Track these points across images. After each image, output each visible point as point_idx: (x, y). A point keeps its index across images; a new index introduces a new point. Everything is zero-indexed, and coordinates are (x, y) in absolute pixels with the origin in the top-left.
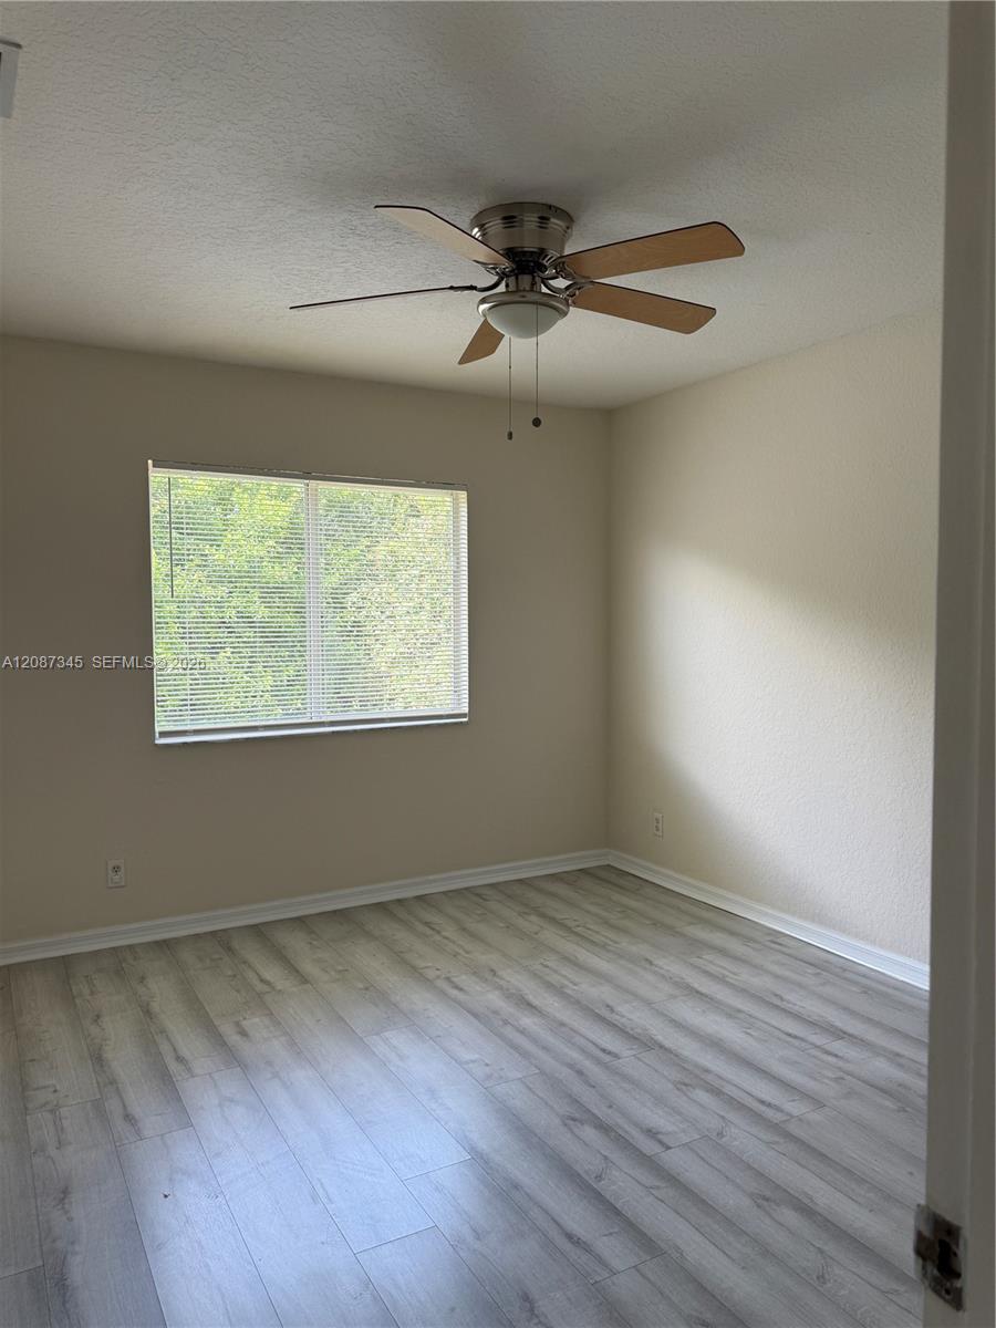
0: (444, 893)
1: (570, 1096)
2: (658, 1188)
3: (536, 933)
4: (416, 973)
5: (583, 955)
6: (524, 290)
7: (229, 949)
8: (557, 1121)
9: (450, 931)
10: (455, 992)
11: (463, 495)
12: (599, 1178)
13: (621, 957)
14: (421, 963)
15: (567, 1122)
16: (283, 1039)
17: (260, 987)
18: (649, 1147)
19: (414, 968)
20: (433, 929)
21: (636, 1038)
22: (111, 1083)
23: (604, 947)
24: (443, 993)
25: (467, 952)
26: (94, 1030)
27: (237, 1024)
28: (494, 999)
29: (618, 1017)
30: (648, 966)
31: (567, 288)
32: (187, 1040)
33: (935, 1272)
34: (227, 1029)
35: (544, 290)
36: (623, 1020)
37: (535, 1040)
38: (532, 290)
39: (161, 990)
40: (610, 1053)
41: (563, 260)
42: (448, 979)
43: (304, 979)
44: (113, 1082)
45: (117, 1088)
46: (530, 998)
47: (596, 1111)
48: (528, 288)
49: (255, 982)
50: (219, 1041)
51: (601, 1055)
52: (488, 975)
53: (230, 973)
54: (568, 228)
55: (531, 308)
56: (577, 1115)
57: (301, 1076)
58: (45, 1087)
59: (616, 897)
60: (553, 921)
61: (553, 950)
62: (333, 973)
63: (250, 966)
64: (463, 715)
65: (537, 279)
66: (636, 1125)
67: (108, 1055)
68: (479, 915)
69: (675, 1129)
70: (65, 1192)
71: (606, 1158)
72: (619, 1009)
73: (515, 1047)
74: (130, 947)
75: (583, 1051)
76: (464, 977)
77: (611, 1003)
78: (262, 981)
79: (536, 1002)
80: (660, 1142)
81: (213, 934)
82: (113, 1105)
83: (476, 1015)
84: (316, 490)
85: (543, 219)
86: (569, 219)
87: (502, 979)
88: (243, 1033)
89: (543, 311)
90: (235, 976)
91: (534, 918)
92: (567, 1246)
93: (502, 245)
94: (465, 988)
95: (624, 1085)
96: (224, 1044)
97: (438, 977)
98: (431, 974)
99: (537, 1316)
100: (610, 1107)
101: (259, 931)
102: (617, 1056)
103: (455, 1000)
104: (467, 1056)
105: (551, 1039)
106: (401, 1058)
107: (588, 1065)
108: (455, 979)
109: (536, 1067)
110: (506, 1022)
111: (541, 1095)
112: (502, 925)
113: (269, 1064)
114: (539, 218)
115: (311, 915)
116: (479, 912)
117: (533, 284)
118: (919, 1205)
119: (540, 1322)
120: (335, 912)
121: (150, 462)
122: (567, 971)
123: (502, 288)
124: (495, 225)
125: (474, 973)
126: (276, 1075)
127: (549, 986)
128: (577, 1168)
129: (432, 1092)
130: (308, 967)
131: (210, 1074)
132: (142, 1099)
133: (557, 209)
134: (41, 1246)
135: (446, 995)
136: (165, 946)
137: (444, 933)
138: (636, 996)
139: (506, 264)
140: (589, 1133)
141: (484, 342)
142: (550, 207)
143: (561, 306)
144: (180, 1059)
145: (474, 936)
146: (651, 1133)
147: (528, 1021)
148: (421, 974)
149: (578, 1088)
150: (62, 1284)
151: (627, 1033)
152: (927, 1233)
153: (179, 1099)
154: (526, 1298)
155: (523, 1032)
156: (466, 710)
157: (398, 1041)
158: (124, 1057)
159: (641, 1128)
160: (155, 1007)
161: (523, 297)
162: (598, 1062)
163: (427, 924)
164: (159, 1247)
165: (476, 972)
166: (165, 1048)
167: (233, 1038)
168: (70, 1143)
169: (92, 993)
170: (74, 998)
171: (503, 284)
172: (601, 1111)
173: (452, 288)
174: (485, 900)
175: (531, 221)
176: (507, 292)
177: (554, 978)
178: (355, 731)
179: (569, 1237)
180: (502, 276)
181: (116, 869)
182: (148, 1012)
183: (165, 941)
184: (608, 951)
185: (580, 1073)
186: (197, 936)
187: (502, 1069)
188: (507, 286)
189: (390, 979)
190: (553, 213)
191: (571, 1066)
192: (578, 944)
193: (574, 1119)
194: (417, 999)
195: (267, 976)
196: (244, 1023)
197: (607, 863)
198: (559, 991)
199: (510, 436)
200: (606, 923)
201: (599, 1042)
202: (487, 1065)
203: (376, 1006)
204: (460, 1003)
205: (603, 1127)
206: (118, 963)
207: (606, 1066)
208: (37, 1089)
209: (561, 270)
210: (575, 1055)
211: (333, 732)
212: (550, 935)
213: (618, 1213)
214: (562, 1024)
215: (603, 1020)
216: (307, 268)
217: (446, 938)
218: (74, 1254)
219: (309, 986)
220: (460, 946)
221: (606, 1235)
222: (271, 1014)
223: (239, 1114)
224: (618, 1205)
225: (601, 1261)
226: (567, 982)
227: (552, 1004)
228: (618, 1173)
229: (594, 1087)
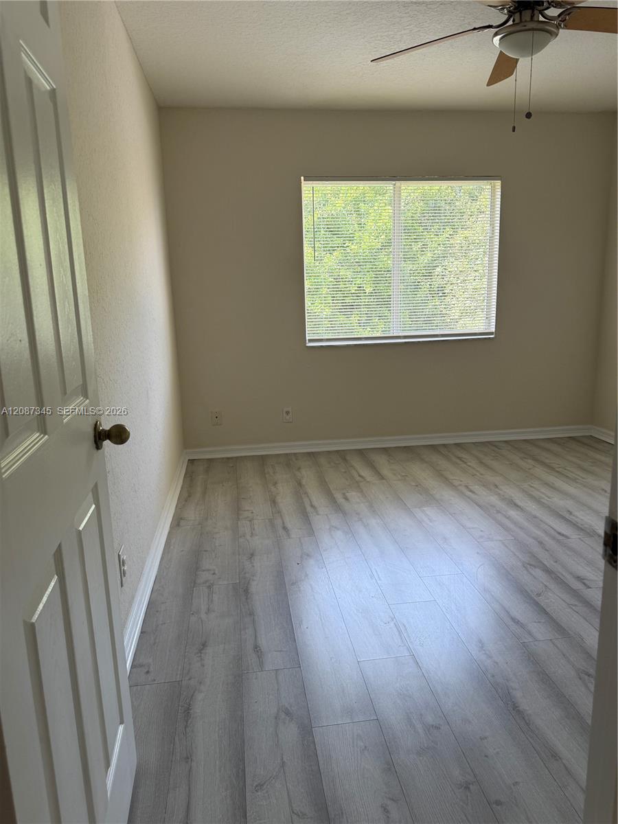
0: (474, 443)
1: (531, 553)
2: (576, 605)
3: (530, 469)
4: (447, 482)
5: (559, 483)
6: (526, 21)
7: (345, 460)
8: (519, 564)
9: (473, 463)
10: (469, 493)
11: (498, 183)
12: (539, 595)
13: (585, 486)
14: (451, 477)
15: (526, 565)
16: (367, 504)
17: (358, 478)
18: (577, 585)
19: (447, 479)
20: (463, 461)
21: (583, 530)
23: (575, 480)
24: (462, 494)
25: (481, 474)
26: (273, 489)
27: (344, 494)
28: (494, 499)
29: (574, 518)
30: (602, 492)
31: (559, 16)
33: (611, 552)
34: (338, 497)
35: (541, 19)
36: (577, 519)
37: (515, 523)
38: (532, 20)
39: (308, 476)
40: (563, 535)
42: (467, 487)
43: (382, 477)
44: (279, 512)
45: (281, 515)
46: (517, 501)
47: (546, 563)
48: (528, 19)
49: (356, 475)
50: (333, 500)
51: (557, 535)
52: (492, 487)
53: (343, 470)
55: (528, 35)
56: (533, 563)
57: (373, 522)
58: (248, 511)
59: (592, 454)
60: (543, 463)
61: (539, 479)
62: (399, 476)
63: (354, 469)
64: (492, 333)
65: (536, 12)
66: (571, 573)
67: (279, 499)
69: (596, 579)
70: (252, 555)
71: (546, 586)
72: (577, 514)
73: (502, 525)
74: (295, 454)
75: (545, 532)
76: (477, 487)
77: (571, 510)
78: (360, 476)
79: (520, 504)
80: (584, 584)
81: (337, 452)
82: (278, 522)
83: (480, 506)
84: (400, 188)
87: (501, 490)
88: (346, 499)
89: (538, 35)
90: (346, 472)
91: (530, 461)
92: (510, 623)
94: (476, 492)
95: (568, 552)
96: (335, 502)
97: (460, 485)
98: (456, 483)
100: (556, 562)
101: (361, 453)
102: (567, 537)
103: (470, 498)
104: (470, 525)
105: (526, 524)
106: (431, 520)
107: (547, 539)
108: (470, 487)
109: (513, 536)
110: (498, 512)
111: (513, 550)
112: (507, 463)
113: (358, 514)
116: (493, 455)
117: (532, 17)
120: (405, 447)
121: (302, 178)
122: (546, 491)
123: (510, 23)
125: (484, 486)
126: (360, 520)
127: (532, 497)
128: (527, 588)
129: (446, 539)
130: (385, 472)
131: (327, 515)
132: (292, 521)
134: (239, 575)
135: (465, 494)
136: (311, 455)
137: (469, 464)
138: (590, 508)
140: (538, 573)
141: (504, 67)
143: (552, 29)
144: (312, 506)
145: (488, 467)
146: (579, 579)
147: (513, 513)
148: (450, 482)
149: (537, 550)
150: (246, 591)
151: (578, 526)
152: (608, 532)
153: (310, 524)
154: (479, 641)
155: (508, 518)
156: (493, 330)
157: (430, 514)
158: (286, 501)
159: (574, 576)
160: (304, 482)
161: (525, 26)
162: (554, 538)
163: (460, 458)
164: (293, 584)
165: (485, 485)
166: (306, 500)
167: (341, 500)
168: (256, 535)
169: (274, 473)
170: (265, 474)
171: (512, 19)
172: (549, 563)
173: (475, 29)
174: (499, 449)
176: (513, 24)
177: (536, 493)
179: (513, 619)
180: (511, 14)
181: (288, 413)
182: (300, 484)
183: (312, 453)
184: (577, 482)
185: (541, 543)
186: (329, 452)
187: (491, 534)
188: (514, 21)
189: (431, 482)
191: (536, 539)
192: (557, 477)
193: (531, 565)
194: (446, 494)
195: (363, 474)
196: (347, 494)
197: (589, 434)
198: (538, 501)
199: (514, 128)
200: (581, 468)
201: (557, 528)
202: (482, 531)
203: (421, 494)
205: (548, 571)
206: (289, 461)
207: (558, 541)
208: (245, 511)
209: (552, 1)
212: (539, 471)
213: (546, 613)
214: (535, 517)
215: (563, 518)
216: (385, 34)
217: (470, 466)
218: (253, 580)
219: (384, 481)
220: (477, 471)
221: (535, 622)
222: (362, 492)
223: (339, 534)
224: (548, 610)
225: (530, 633)
226: (544, 496)
227: (532, 507)
228: (551, 595)
229: (547, 550)
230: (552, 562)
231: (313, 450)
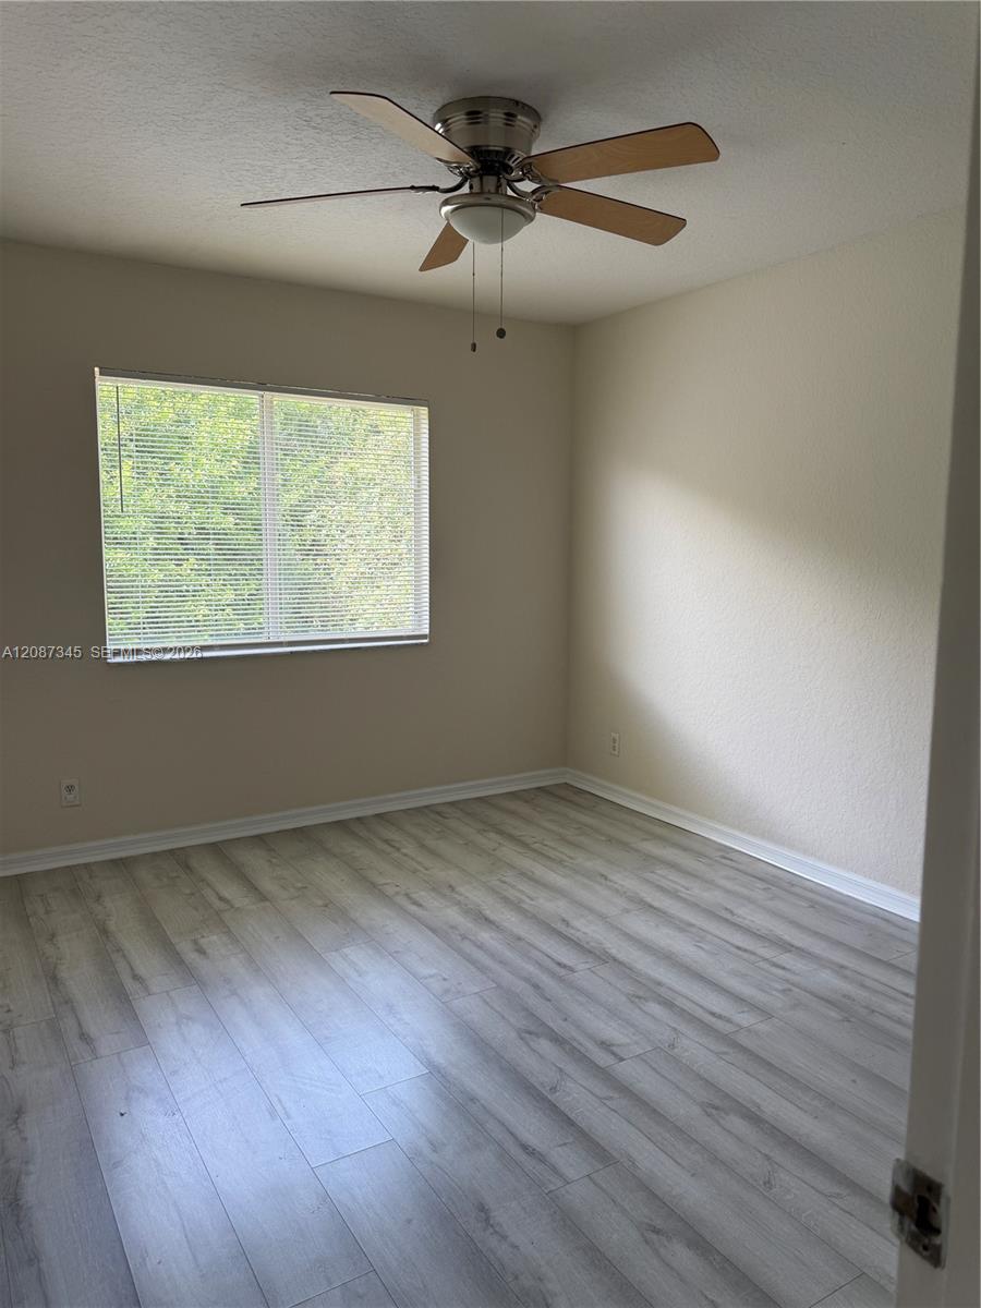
0: (404, 811)
1: (527, 1010)
2: (611, 1098)
3: (494, 850)
4: (374, 889)
5: (539, 870)
6: (489, 192)
7: (188, 868)
8: (513, 1034)
9: (410, 849)
10: (413, 908)
11: (424, 411)
12: (553, 1089)
13: (577, 872)
14: (380, 880)
15: (523, 1035)
16: (241, 956)
17: (218, 904)
18: (603, 1059)
19: (374, 885)
20: (394, 847)
21: (590, 952)
22: (66, 1002)
23: (561, 862)
24: (403, 909)
25: (427, 869)
26: (49, 949)
27: (195, 942)
28: (453, 915)
29: (572, 931)
30: (603, 881)
31: (534, 192)
32: (144, 959)
33: (913, 1228)
34: (185, 947)
35: (510, 192)
36: (578, 934)
37: (492, 956)
38: (497, 192)
39: (119, 911)
40: (565, 966)
41: (530, 161)
42: (407, 895)
43: (262, 897)
44: (68, 1001)
45: (72, 1007)
46: (488, 913)
47: (551, 1024)
48: (493, 190)
49: (214, 900)
50: (177, 960)
51: (558, 969)
52: (446, 891)
53: (188, 891)
54: (535, 127)
55: (494, 213)
56: (532, 1028)
57: (260, 994)
59: (573, 814)
60: (511, 838)
61: (512, 867)
62: (292, 890)
63: (208, 885)
64: (424, 637)
65: (503, 181)
66: (591, 1037)
67: (63, 973)
68: (438, 832)
69: (628, 1041)
70: (19, 1112)
71: (561, 1070)
72: (575, 923)
73: (473, 962)
74: (86, 866)
75: (539, 964)
76: (423, 893)
77: (567, 918)
78: (221, 899)
79: (492, 917)
80: (614, 1054)
81: (171, 852)
82: (68, 1024)
83: (434, 931)
84: (272, 402)
85: (510, 116)
86: (536, 116)
87: (461, 895)
88: (201, 951)
89: (509, 215)
90: (193, 894)
91: (492, 835)
92: (522, 1157)
93: (466, 142)
94: (424, 904)
95: (580, 998)
96: (181, 962)
97: (397, 893)
98: (390, 890)
99: (492, 1226)
100: (566, 1020)
101: (216, 849)
102: (572, 970)
103: (414, 916)
104: (425, 971)
105: (509, 954)
106: (359, 973)
107: (544, 978)
108: (414, 896)
109: (493, 981)
110: (464, 937)
111: (499, 1009)
112: (461, 842)
113: (228, 981)
114: (506, 114)
115: (269, 834)
116: (438, 829)
117: (499, 186)
118: (898, 1160)
119: (496, 1232)
120: (294, 830)
121: (97, 369)
122: (525, 887)
123: (466, 189)
124: (459, 120)
125: (434, 889)
126: (234, 993)
127: (506, 900)
128: (533, 1080)
129: (390, 1008)
130: (267, 884)
131: (167, 992)
132: (98, 1019)
133: (524, 105)
135: (405, 911)
136: (121, 865)
137: (404, 851)
138: (591, 910)
139: (470, 163)
140: (544, 1045)
141: (446, 249)
142: (517, 103)
143: (525, 209)
144: (136, 977)
145: (434, 853)
146: (606, 1046)
147: (485, 936)
148: (380, 890)
149: (533, 1001)
150: (16, 1205)
151: (581, 946)
152: (905, 1187)
153: (136, 1018)
154: (482, 1208)
155: (480, 947)
156: (427, 631)
157: (357, 961)
158: (80, 976)
159: (596, 1042)
160: (112, 926)
161: (488, 199)
162: (553, 975)
163: (386, 841)
164: (116, 1165)
165: (433, 888)
166: (121, 966)
167: (191, 957)
168: (24, 1063)
169: (47, 912)
170: (28, 917)
171: (467, 185)
172: (557, 1025)
173: (413, 188)
174: (444, 818)
175: (496, 117)
176: (471, 193)
177: (511, 894)
178: (314, 651)
179: (525, 1147)
180: (466, 176)
181: (70, 788)
182: (104, 932)
183: (121, 859)
184: (565, 867)
185: (536, 987)
186: (155, 854)
187: (460, 984)
188: (471, 187)
189: (349, 896)
190: (519, 110)
191: (527, 980)
192: (534, 860)
193: (530, 1033)
194: (376, 915)
195: (226, 894)
196: (202, 941)
197: (564, 781)
198: (516, 906)
199: (474, 347)
200: (563, 840)
201: (555, 955)
202: (445, 979)
203: (336, 922)
204: (418, 919)
205: (558, 1040)
206: (74, 882)
207: (561, 979)
209: (528, 171)
210: (531, 968)
211: (292, 652)
212: (509, 851)
213: (570, 1123)
214: (519, 939)
215: (559, 934)
216: (259, 163)
217: (405, 855)
218: (28, 1174)
219: (268, 904)
220: (419, 863)
221: (560, 1146)
222: (229, 932)
223: (196, 1031)
224: (572, 1116)
225: (554, 1170)
226: (524, 897)
227: (509, 919)
228: (572, 1085)
229: (549, 1000)
230: (561, 1022)
231: (123, 854)
